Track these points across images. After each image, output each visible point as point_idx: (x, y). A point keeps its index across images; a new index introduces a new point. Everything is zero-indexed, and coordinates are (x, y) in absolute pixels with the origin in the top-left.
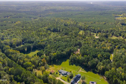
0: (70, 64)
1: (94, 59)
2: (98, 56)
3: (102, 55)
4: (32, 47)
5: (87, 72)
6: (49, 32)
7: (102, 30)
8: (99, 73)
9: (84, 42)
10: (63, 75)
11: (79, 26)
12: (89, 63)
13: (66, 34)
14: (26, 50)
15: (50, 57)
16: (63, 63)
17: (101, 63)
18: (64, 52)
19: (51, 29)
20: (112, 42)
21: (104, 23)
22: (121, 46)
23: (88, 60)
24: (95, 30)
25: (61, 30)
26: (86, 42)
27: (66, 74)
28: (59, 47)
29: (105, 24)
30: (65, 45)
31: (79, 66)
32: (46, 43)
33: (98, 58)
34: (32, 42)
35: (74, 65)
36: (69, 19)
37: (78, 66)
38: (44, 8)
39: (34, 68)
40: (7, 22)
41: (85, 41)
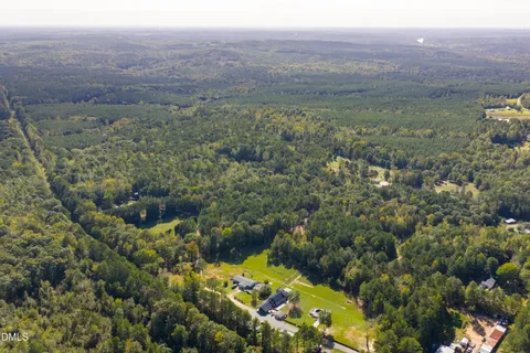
0: (269, 263)
1: (342, 249)
2: (356, 242)
3: (368, 240)
4: (162, 207)
5: (315, 284)
6: (224, 160)
7: (412, 160)
8: (347, 290)
9: (328, 198)
10: (242, 288)
11: (336, 140)
12: (324, 261)
13: (280, 169)
14: (143, 216)
15: (213, 240)
16: (251, 258)
17: (359, 262)
18: (256, 227)
19: (234, 150)
20: (423, 202)
21: (429, 131)
22: (446, 214)
23: (322, 251)
24: (387, 157)
25: (266, 155)
26: (337, 199)
27: (251, 288)
28: (244, 210)
29: (431, 136)
30: (265, 206)
31: (295, 268)
32: (208, 197)
33: (354, 249)
34: (164, 193)
35: (282, 267)
36: (304, 115)
37: (292, 270)
38: (223, 64)
39: (162, 265)
40: (84, 120)
41: (334, 195)
